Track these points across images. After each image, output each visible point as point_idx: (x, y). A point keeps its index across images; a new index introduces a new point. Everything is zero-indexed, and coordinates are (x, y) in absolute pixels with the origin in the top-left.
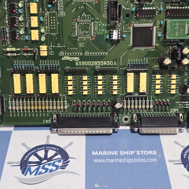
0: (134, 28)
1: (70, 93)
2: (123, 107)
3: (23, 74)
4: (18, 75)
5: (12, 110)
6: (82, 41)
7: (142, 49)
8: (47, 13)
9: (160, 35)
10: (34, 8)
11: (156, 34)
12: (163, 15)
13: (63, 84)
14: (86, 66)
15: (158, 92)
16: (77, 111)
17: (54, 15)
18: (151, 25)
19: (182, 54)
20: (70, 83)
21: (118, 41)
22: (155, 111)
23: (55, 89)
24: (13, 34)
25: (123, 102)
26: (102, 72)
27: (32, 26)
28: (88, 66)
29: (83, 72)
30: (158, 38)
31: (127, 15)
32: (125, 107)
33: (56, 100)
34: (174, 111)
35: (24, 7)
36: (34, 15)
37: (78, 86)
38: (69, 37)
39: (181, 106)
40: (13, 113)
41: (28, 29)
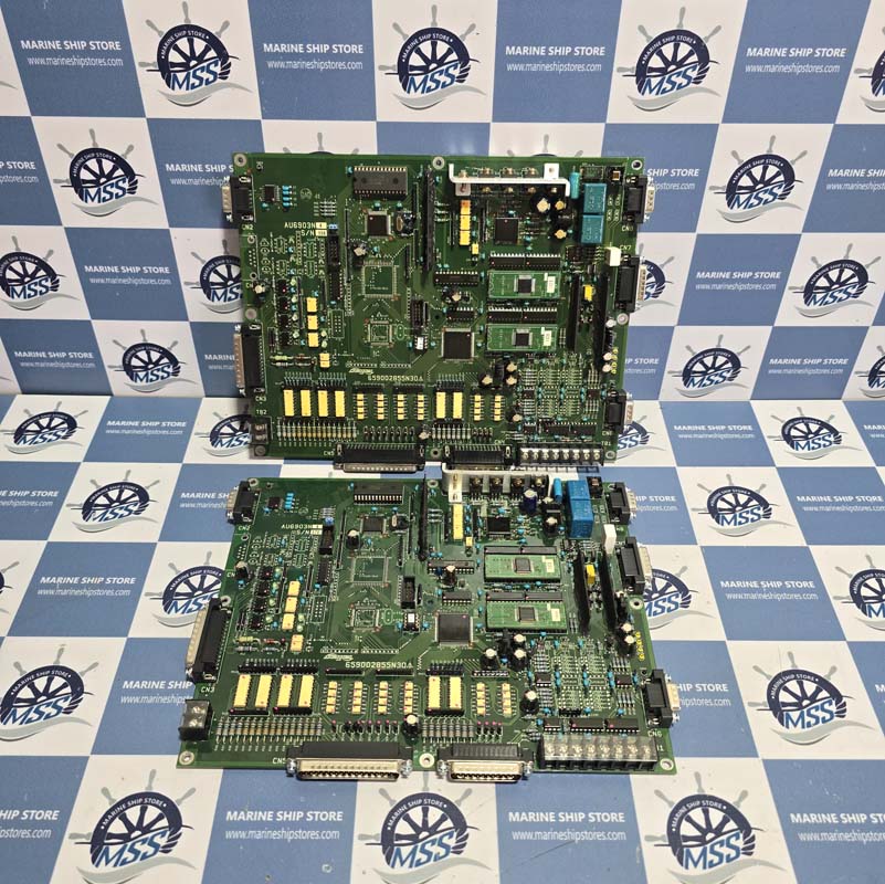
0: (446, 333)
1: (361, 417)
2: (431, 437)
3: (297, 390)
4: (291, 392)
5: (282, 437)
6: (376, 348)
7: (457, 361)
8: (330, 312)
9: (480, 345)
10: (312, 305)
11: (476, 343)
12: (484, 318)
13: (350, 405)
14: (381, 382)
15: (477, 418)
16: (370, 441)
17: (339, 313)
18: (469, 330)
19: (506, 370)
20: (360, 403)
21: (425, 350)
22: (474, 442)
23: (340, 412)
24: (285, 338)
25: (431, 431)
26: (404, 390)
27: (310, 328)
28: (385, 382)
29: (377, 389)
30: (477, 348)
31: (437, 317)
32: (434, 436)
33: (342, 425)
34: (499, 443)
35: (299, 303)
36: (313, 314)
37: (371, 408)
38: (360, 344)
39: (507, 437)
40: (283, 441)
41: (305, 332)
